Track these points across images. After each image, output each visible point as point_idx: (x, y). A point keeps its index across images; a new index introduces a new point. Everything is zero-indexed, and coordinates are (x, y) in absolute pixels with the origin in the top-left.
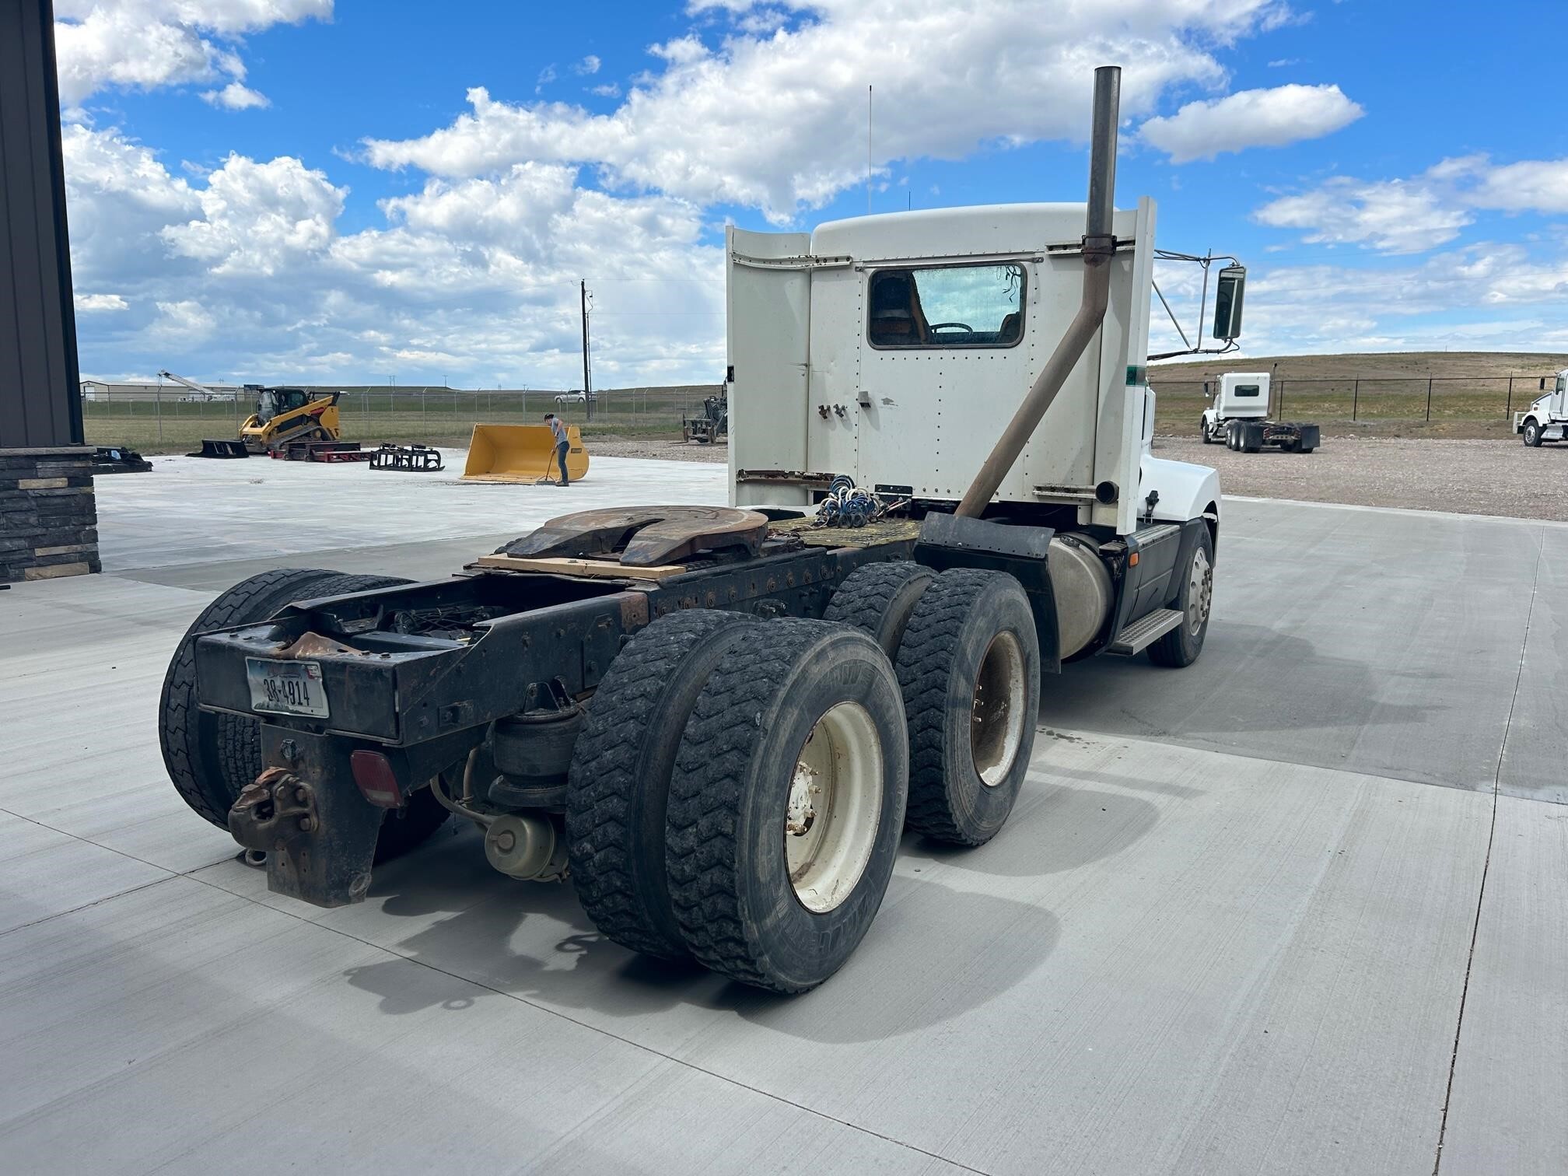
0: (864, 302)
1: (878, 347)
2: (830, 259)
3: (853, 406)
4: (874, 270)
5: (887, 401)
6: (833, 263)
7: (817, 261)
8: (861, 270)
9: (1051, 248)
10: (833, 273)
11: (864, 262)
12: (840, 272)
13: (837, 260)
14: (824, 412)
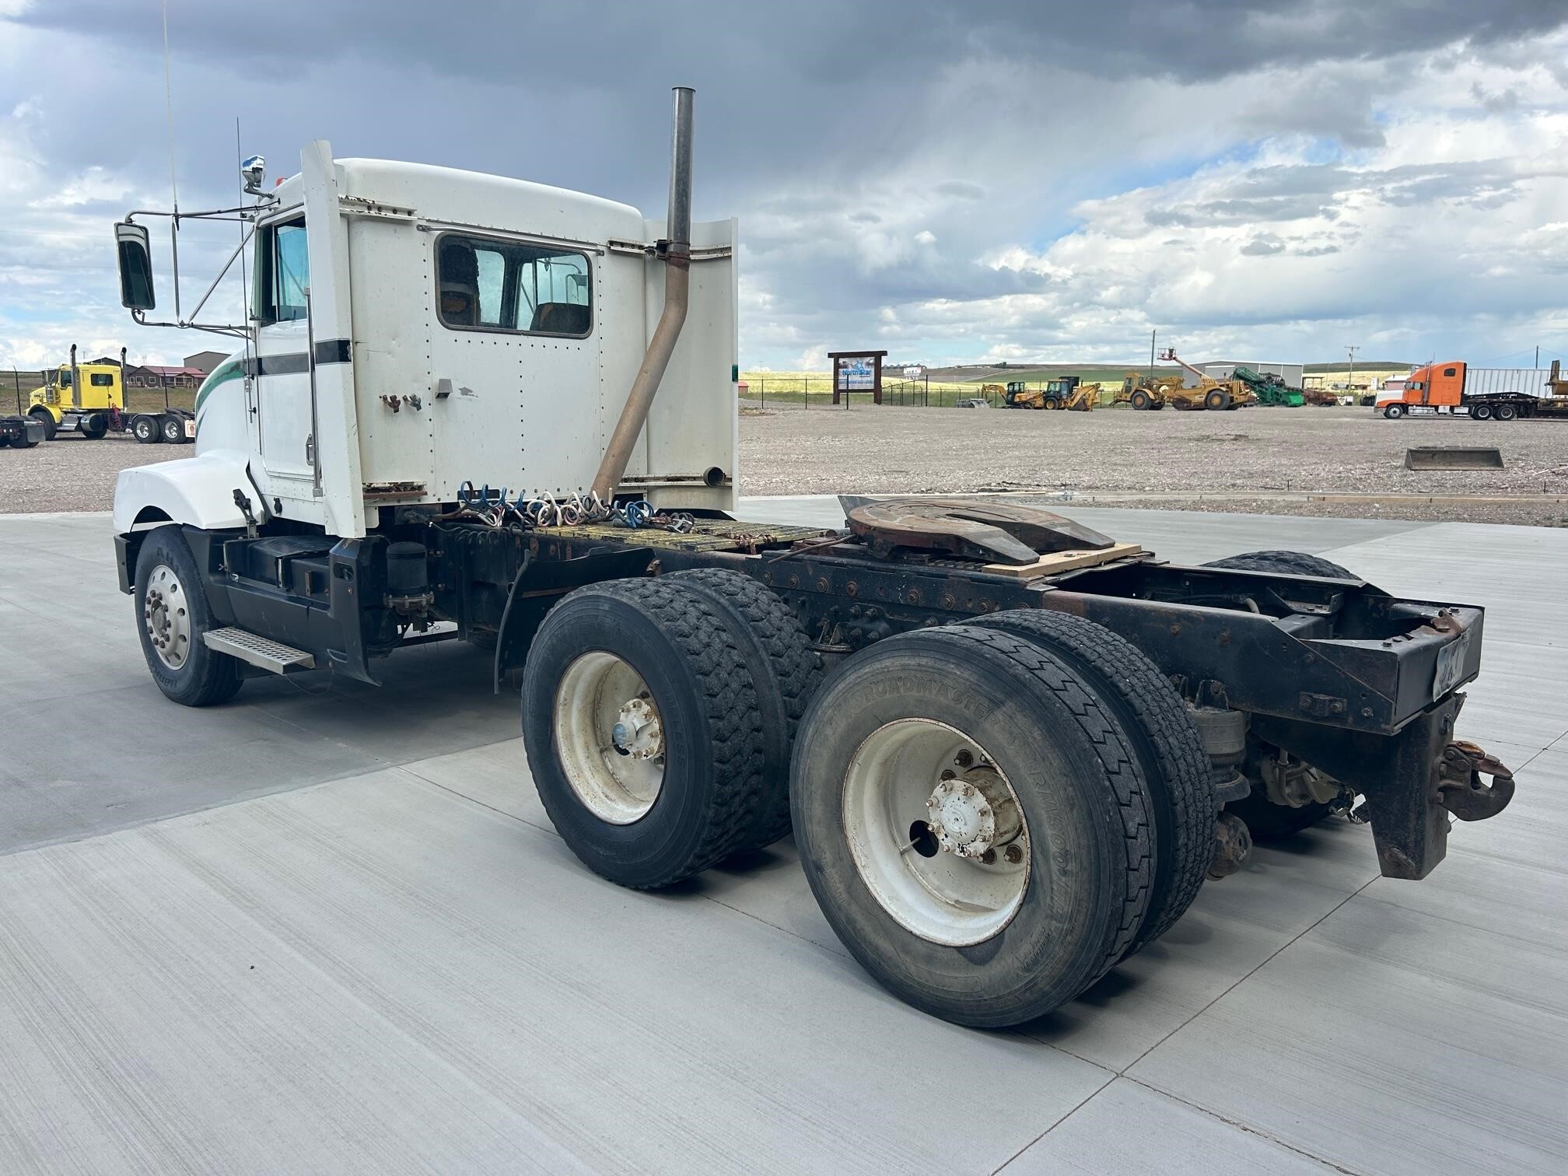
0: (429, 268)
1: (451, 326)
2: (387, 209)
3: (426, 397)
4: (439, 232)
5: (465, 392)
6: (390, 215)
7: (369, 208)
8: (423, 229)
9: (612, 243)
10: (391, 228)
11: (429, 221)
12: (398, 228)
13: (395, 211)
14: (393, 404)
